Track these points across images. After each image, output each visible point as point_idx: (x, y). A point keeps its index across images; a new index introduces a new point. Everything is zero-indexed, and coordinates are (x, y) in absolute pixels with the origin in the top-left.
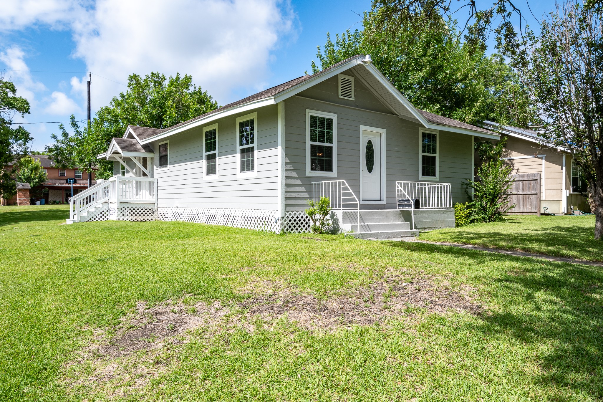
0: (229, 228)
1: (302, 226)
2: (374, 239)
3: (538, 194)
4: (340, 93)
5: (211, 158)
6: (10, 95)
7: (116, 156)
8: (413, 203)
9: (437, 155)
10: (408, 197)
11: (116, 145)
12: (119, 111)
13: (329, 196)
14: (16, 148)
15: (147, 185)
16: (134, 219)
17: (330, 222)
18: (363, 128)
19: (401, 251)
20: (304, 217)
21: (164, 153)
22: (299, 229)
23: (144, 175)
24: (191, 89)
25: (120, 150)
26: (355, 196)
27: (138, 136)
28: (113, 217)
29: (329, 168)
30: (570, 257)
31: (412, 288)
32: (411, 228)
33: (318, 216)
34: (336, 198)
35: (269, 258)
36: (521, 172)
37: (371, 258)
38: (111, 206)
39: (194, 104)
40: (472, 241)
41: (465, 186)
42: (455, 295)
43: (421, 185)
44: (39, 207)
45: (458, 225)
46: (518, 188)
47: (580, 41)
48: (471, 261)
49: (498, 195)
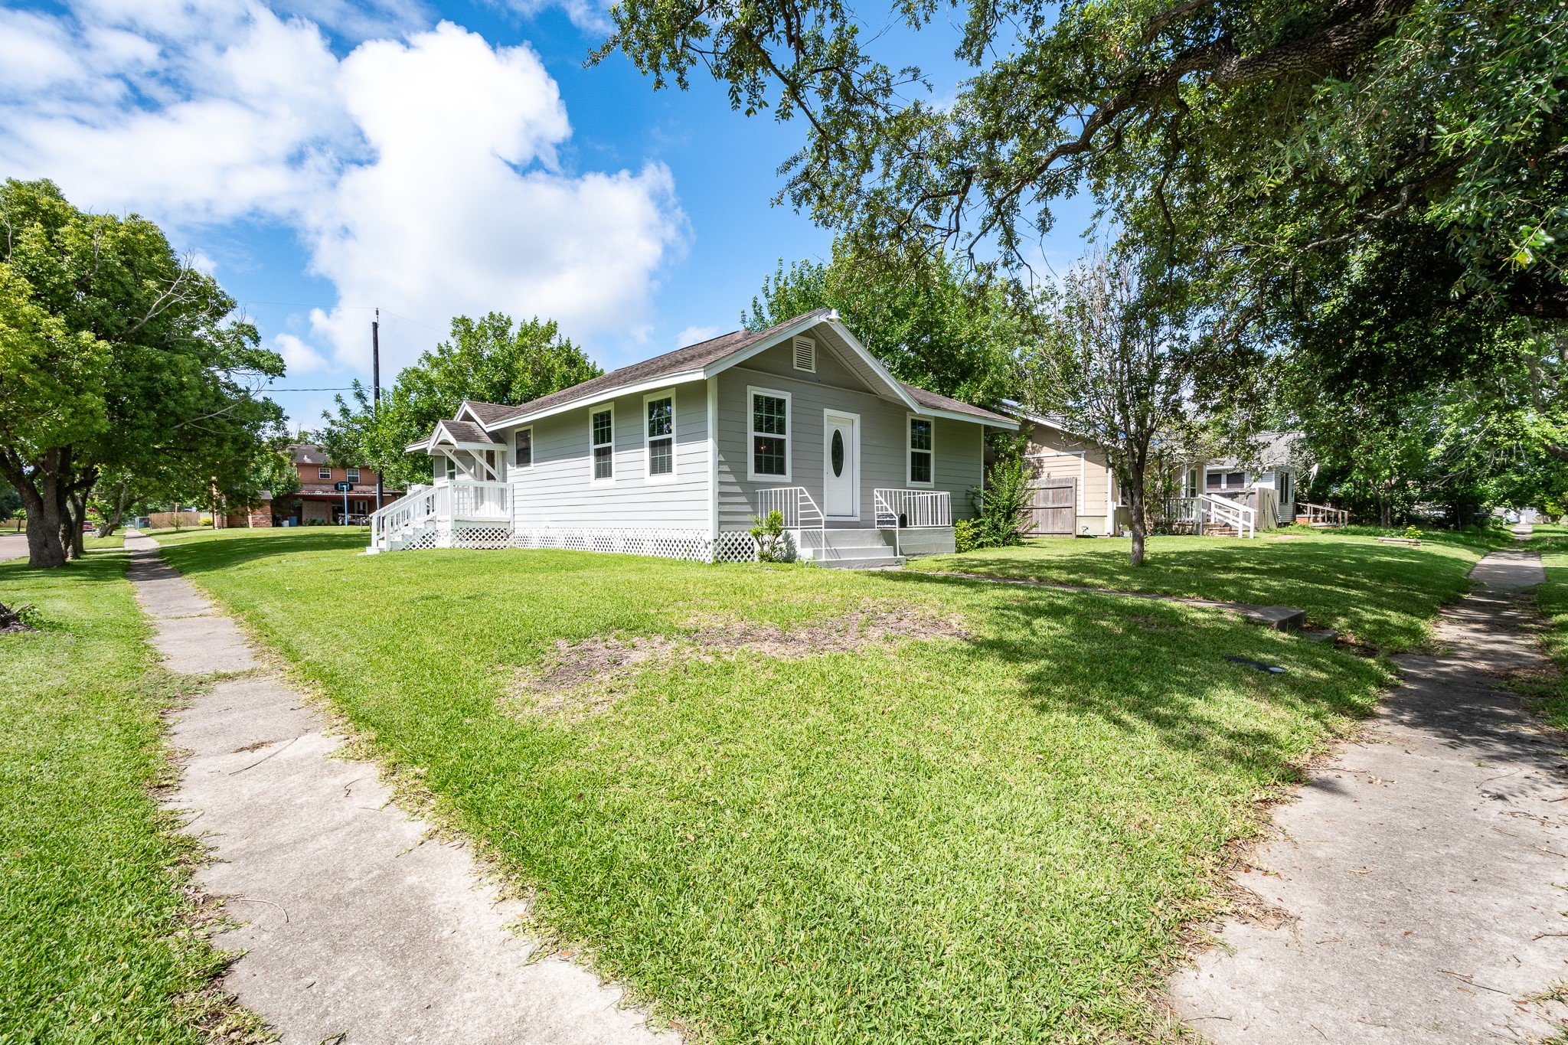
0: (634, 557)
1: (742, 552)
2: (844, 569)
3: (1073, 508)
4: (795, 362)
5: (603, 454)
6: (249, 345)
7: (445, 449)
8: (897, 519)
9: (932, 452)
10: (890, 511)
11: (445, 430)
12: (434, 374)
13: (781, 509)
14: (268, 432)
15: (498, 493)
16: (477, 546)
17: (784, 546)
18: (827, 412)
19: (880, 581)
20: (746, 540)
21: (523, 445)
22: (739, 557)
23: (490, 477)
24: (555, 342)
25: (452, 440)
26: (818, 510)
27: (481, 417)
28: (444, 542)
29: (781, 471)
30: (1093, 586)
31: (892, 618)
32: (895, 555)
33: (766, 538)
34: (791, 512)
35: (708, 590)
36: (1054, 476)
37: (842, 588)
38: (439, 526)
39: (560, 366)
40: (975, 569)
41: (971, 496)
42: (941, 624)
43: (909, 493)
44: (287, 531)
45: (959, 551)
46: (1046, 499)
47: (1112, 304)
48: (968, 590)
49: (1015, 509)
